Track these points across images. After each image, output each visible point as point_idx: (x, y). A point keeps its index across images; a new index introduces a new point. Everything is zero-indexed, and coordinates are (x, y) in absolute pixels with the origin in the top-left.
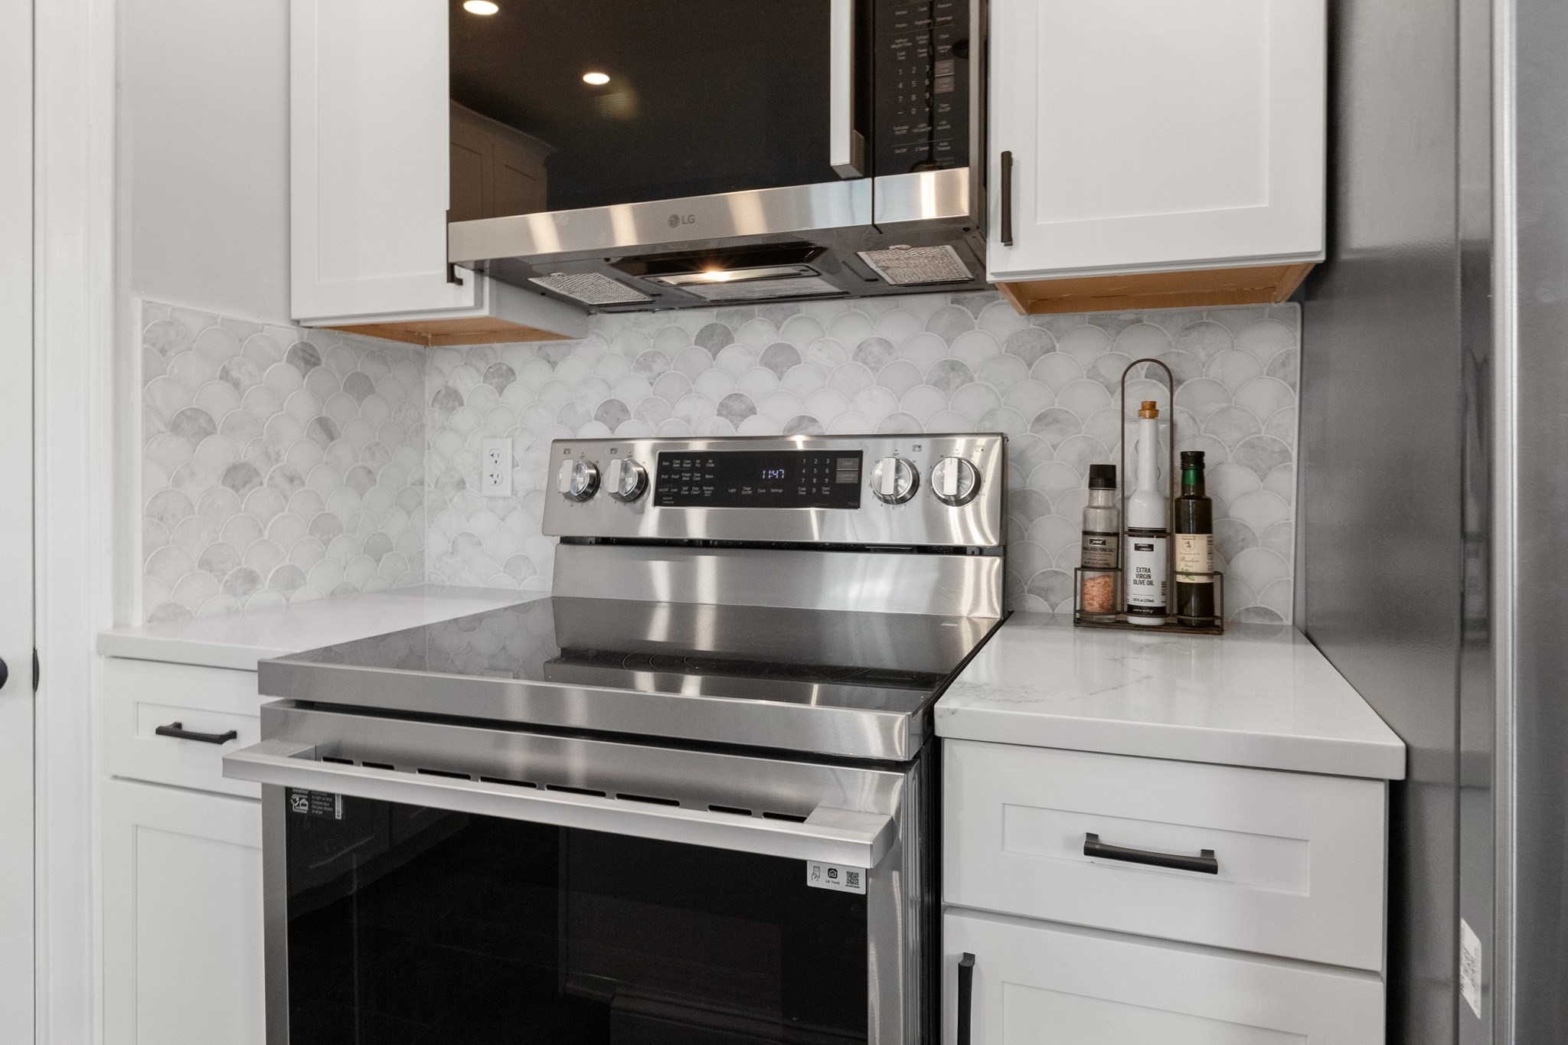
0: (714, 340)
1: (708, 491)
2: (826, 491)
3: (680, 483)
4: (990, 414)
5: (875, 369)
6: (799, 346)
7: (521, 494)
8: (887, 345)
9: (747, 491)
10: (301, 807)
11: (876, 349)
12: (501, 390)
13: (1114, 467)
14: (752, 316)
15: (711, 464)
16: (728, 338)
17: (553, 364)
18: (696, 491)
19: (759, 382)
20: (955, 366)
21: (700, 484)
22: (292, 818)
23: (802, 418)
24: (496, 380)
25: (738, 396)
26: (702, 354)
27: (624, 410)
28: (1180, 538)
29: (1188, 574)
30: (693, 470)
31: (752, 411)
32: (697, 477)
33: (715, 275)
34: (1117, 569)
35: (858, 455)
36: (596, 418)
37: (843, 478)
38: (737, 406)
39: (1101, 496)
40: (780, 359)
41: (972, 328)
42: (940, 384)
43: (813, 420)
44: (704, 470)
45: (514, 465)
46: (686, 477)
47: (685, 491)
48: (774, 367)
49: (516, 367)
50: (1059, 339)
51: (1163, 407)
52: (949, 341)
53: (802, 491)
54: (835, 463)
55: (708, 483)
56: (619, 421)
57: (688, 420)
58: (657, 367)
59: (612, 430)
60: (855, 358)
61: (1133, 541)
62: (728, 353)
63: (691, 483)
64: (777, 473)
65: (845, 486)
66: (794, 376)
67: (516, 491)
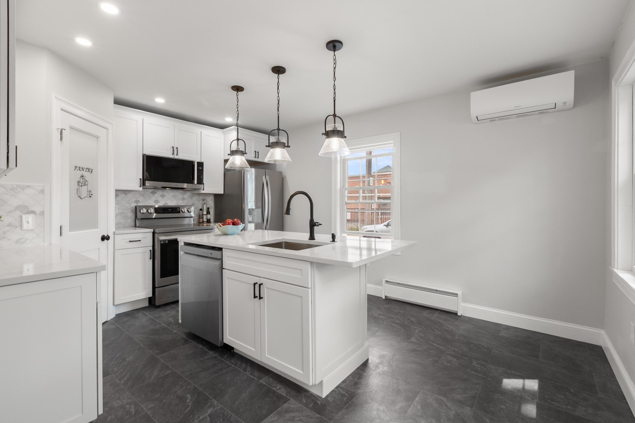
0: (153, 193)
2: (176, 212)
3: (158, 211)
4: (187, 203)
5: (175, 198)
6: (165, 195)
8: (176, 195)
9: (167, 212)
10: (162, 242)
13: (202, 209)
15: (161, 209)
16: (155, 193)
17: (126, 194)
19: (160, 199)
20: (184, 198)
21: (161, 211)
22: (161, 244)
25: (157, 200)
26: (152, 195)
28: (208, 215)
29: (208, 218)
30: (159, 209)
31: (159, 202)
33: (168, 189)
34: (203, 218)
35: (179, 208)
36: (134, 202)
37: (178, 210)
39: (201, 211)
40: (163, 196)
43: (167, 204)
45: (118, 209)
48: (162, 197)
49: (118, 194)
51: (206, 203)
52: (183, 195)
53: (174, 212)
56: (138, 203)
57: (149, 203)
58: (145, 196)
59: (137, 204)
61: (204, 215)
62: (155, 195)
64: (170, 210)
65: (178, 211)
66: (165, 198)
67: (118, 213)
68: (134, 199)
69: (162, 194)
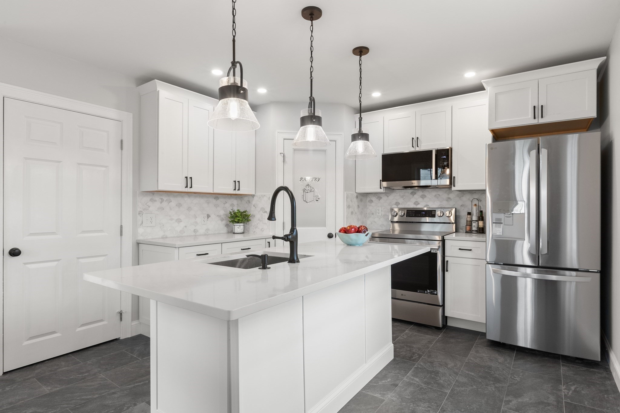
0: (413, 194)
1: (414, 215)
2: (431, 215)
3: (409, 214)
4: (454, 205)
5: (437, 198)
6: (426, 195)
7: (383, 215)
9: (419, 215)
11: (438, 196)
12: (379, 200)
13: (471, 213)
14: (419, 190)
15: (414, 211)
16: (415, 193)
17: (388, 197)
18: (412, 215)
19: (420, 200)
20: (449, 198)
21: (413, 214)
23: (426, 205)
24: (379, 199)
25: (417, 202)
26: (411, 196)
27: (399, 203)
28: (479, 221)
29: (480, 226)
30: (411, 212)
31: (419, 204)
32: (412, 213)
33: (416, 188)
34: (471, 225)
35: (435, 210)
36: (395, 205)
37: (433, 213)
38: (417, 203)
39: (469, 216)
40: (423, 197)
41: (452, 193)
42: (447, 200)
43: (428, 205)
44: (413, 212)
45: (382, 211)
46: (410, 213)
47: (410, 215)
48: (422, 198)
49: (382, 197)
50: (464, 195)
51: (477, 205)
52: (448, 195)
53: (427, 215)
54: (432, 212)
55: (414, 214)
57: (409, 205)
58: (404, 197)
59: (397, 206)
60: (434, 197)
61: (473, 222)
62: (415, 196)
63: (411, 214)
64: (424, 213)
65: (433, 215)
66: (425, 199)
67: (382, 215)
68: (394, 202)
69: (423, 194)
